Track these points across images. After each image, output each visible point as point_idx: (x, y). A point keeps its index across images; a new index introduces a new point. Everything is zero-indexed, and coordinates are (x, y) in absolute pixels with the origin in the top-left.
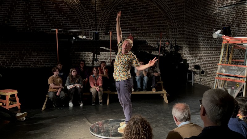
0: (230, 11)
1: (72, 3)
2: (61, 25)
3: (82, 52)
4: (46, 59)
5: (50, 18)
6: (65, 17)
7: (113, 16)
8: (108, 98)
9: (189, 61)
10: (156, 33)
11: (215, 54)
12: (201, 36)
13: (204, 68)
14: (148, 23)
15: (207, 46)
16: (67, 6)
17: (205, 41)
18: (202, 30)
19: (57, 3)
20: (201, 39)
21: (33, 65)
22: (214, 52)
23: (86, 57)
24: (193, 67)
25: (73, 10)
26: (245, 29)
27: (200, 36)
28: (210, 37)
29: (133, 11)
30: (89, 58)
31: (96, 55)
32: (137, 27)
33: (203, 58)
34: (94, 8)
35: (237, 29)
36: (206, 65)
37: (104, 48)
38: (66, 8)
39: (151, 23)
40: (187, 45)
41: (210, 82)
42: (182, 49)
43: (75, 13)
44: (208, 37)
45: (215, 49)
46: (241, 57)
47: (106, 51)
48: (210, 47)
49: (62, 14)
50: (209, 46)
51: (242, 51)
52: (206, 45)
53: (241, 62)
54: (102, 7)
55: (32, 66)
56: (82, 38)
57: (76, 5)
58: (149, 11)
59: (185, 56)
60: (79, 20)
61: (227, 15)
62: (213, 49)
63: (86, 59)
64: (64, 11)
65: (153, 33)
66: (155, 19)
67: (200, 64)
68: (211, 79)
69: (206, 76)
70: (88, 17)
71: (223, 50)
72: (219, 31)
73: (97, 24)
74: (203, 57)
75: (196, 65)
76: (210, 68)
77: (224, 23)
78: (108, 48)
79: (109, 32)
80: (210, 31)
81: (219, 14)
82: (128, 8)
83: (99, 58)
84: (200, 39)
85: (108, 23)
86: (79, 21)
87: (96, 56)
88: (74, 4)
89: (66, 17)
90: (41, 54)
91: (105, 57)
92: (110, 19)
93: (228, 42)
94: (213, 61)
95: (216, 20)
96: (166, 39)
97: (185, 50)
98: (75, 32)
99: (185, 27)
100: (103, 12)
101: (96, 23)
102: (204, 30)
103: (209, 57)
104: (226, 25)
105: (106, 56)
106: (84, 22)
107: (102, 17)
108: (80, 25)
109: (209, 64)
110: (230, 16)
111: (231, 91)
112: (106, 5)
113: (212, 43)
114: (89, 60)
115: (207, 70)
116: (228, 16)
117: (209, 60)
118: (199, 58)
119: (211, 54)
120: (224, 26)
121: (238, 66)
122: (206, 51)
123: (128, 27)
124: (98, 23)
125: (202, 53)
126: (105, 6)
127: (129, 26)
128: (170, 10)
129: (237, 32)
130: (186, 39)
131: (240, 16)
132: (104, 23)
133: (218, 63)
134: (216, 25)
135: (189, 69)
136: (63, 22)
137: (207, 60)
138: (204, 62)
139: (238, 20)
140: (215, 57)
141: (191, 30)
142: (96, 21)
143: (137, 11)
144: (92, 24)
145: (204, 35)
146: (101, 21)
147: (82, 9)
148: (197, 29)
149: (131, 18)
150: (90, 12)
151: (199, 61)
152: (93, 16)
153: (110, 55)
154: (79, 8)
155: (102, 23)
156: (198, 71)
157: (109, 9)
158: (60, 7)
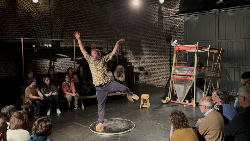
2: (16, 32)
3: (39, 59)
4: (2, 68)
5: (3, 25)
7: (66, 23)
8: (82, 103)
9: (133, 64)
11: (157, 57)
12: (144, 42)
13: (148, 69)
14: (98, 30)
15: (149, 50)
17: (147, 46)
18: (144, 37)
19: (10, 9)
20: (144, 45)
23: (43, 64)
24: (137, 69)
27: (142, 42)
28: (152, 43)
29: (84, 19)
30: (46, 66)
31: (52, 62)
32: (89, 34)
33: (146, 61)
34: (49, 16)
37: (60, 55)
38: (20, 14)
39: (100, 30)
40: (131, 50)
41: (153, 81)
44: (150, 43)
47: (62, 58)
48: (152, 52)
49: (16, 21)
50: (151, 50)
56: (47, 46)
57: (32, 12)
58: (98, 19)
59: (130, 60)
62: (155, 53)
63: (43, 67)
64: (18, 18)
66: (103, 26)
67: (144, 66)
69: (149, 76)
70: (44, 24)
71: (175, 55)
72: (176, 41)
73: (53, 31)
75: (140, 67)
76: (153, 69)
77: (163, 32)
78: (64, 55)
81: (159, 24)
82: (80, 15)
83: (55, 65)
85: (62, 30)
86: (33, 28)
87: (52, 63)
88: (29, 11)
89: (20, 24)
91: (61, 63)
92: (64, 26)
93: (179, 49)
94: (155, 63)
95: (156, 29)
97: (129, 55)
102: (146, 37)
103: (151, 60)
107: (57, 24)
108: (35, 32)
109: (152, 65)
110: (168, 26)
111: (185, 87)
113: (154, 48)
114: (46, 68)
115: (150, 71)
117: (152, 63)
118: (143, 61)
119: (153, 57)
125: (146, 56)
128: (116, 18)
130: (130, 44)
133: (172, 65)
134: (157, 33)
135: (134, 71)
136: (17, 30)
137: (150, 63)
139: (175, 30)
140: (157, 60)
141: (134, 36)
142: (51, 28)
143: (88, 19)
144: (47, 31)
145: (147, 41)
146: (56, 28)
147: (37, 16)
148: (139, 36)
149: (83, 25)
150: (45, 19)
151: (143, 64)
152: (48, 23)
153: (66, 61)
154: (35, 15)
155: (58, 30)
156: (143, 72)
157: (63, 16)
158: (14, 14)
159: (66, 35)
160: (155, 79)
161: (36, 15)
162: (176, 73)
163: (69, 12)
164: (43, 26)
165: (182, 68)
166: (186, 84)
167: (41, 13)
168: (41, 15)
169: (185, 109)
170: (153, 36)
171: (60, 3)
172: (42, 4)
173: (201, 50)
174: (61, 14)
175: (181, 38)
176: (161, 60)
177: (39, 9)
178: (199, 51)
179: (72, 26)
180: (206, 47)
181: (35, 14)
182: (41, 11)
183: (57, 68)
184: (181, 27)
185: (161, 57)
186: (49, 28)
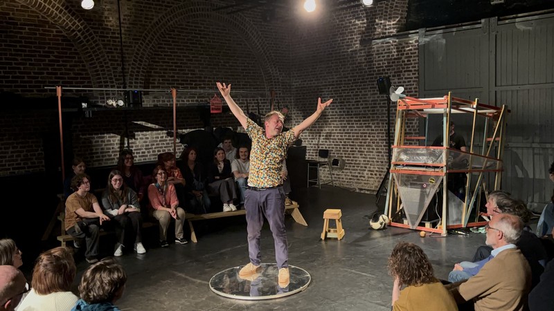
0: (383, 49)
1: (70, 24)
2: (45, 75)
3: (96, 134)
4: (15, 155)
5: (17, 60)
6: (52, 58)
7: (155, 55)
8: (192, 229)
9: (305, 141)
11: (357, 127)
13: (338, 154)
14: (227, 69)
15: (340, 112)
16: (57, 32)
18: (329, 82)
19: (31, 25)
22: (356, 124)
23: (105, 145)
24: (314, 154)
25: (69, 41)
26: (410, 81)
28: (345, 96)
29: (196, 44)
30: (113, 148)
31: (126, 139)
32: (206, 78)
33: (334, 136)
34: (117, 38)
36: (340, 148)
37: (143, 123)
38: (54, 36)
39: (232, 69)
40: (299, 112)
41: (350, 179)
43: (76, 48)
44: (342, 96)
45: (357, 118)
47: (148, 131)
48: (346, 115)
49: (46, 49)
50: (344, 112)
52: (338, 111)
54: (135, 35)
56: (115, 105)
57: (79, 31)
58: (226, 43)
60: (85, 63)
62: (352, 118)
63: (105, 150)
64: (49, 44)
66: (238, 60)
67: (329, 148)
69: (341, 168)
70: (106, 56)
71: (399, 121)
72: (401, 90)
73: (126, 72)
74: (335, 133)
75: (320, 148)
76: (349, 154)
77: (372, 69)
78: (151, 123)
81: (361, 53)
82: (185, 36)
83: (132, 147)
85: (148, 68)
86: (84, 66)
87: (126, 142)
88: (74, 28)
89: (54, 56)
91: (145, 142)
92: (151, 60)
93: (408, 107)
94: (354, 139)
95: (355, 63)
96: (261, 100)
97: (296, 122)
99: (293, 77)
100: (137, 46)
101: (123, 69)
102: (333, 82)
103: (346, 133)
105: (148, 140)
106: (98, 68)
107: (135, 56)
108: (87, 74)
109: (347, 145)
110: (383, 57)
111: (421, 191)
112: (142, 30)
113: (351, 106)
114: (113, 152)
115: (343, 157)
116: (379, 57)
117: (346, 139)
118: (326, 136)
119: (349, 127)
122: (339, 121)
124: (128, 69)
125: (332, 125)
126: (140, 32)
127: (190, 75)
128: (266, 43)
130: (297, 99)
131: (401, 58)
132: (140, 68)
133: (393, 143)
134: (357, 73)
135: (307, 157)
136: (47, 69)
137: (343, 139)
138: (337, 142)
139: (398, 65)
140: (358, 133)
141: (306, 81)
142: (123, 65)
143: (204, 45)
144: (114, 72)
145: (334, 91)
146: (133, 64)
147: (92, 39)
148: (317, 80)
149: (193, 57)
150: (109, 45)
151: (326, 142)
152: (116, 55)
153: (156, 138)
154: (86, 37)
155: (137, 69)
156: (326, 160)
157: (148, 39)
158: (41, 34)
159: (154, 80)
160: (354, 176)
161: (89, 37)
162: (401, 160)
164: (104, 60)
165: (415, 149)
166: (425, 186)
167: (101, 32)
168: (100, 37)
169: (422, 240)
170: (348, 80)
171: (142, 10)
172: (102, 13)
173: (457, 109)
174: (144, 35)
175: (412, 83)
176: (366, 133)
177: (96, 24)
178: (453, 111)
179: (168, 59)
180: (468, 103)
181: (87, 34)
182: (101, 27)
183: (137, 153)
184: (411, 59)
185: (366, 127)
186: (118, 64)
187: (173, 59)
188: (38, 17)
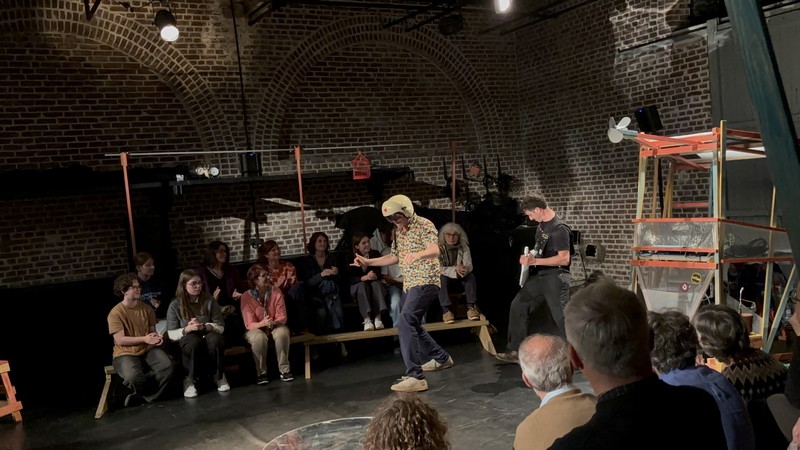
0: (653, 60)
1: (166, 66)
3: (208, 218)
4: (92, 250)
5: (96, 120)
6: (145, 114)
7: (297, 100)
8: (307, 358)
10: (438, 141)
11: (621, 191)
12: (575, 141)
13: (594, 237)
14: (411, 114)
15: (594, 168)
16: (150, 78)
17: (586, 154)
18: (575, 121)
19: (115, 71)
20: (576, 151)
21: (51, 275)
22: (619, 187)
23: (223, 234)
25: (168, 89)
26: (699, 111)
27: (570, 142)
28: (600, 142)
29: (361, 80)
30: (234, 238)
31: (253, 224)
32: (377, 129)
33: (586, 208)
34: (236, 80)
35: (677, 111)
36: (597, 227)
37: (279, 200)
38: (146, 83)
39: (419, 114)
40: (534, 173)
42: (519, 185)
43: (178, 97)
44: (595, 143)
45: (619, 176)
46: (700, 195)
47: (286, 211)
48: (603, 173)
49: (136, 103)
50: (600, 168)
51: (699, 175)
52: (591, 167)
53: (700, 209)
55: (47, 278)
56: (207, 175)
57: (179, 74)
58: (408, 76)
60: (192, 119)
61: (643, 71)
62: (613, 177)
64: (140, 95)
65: (428, 141)
66: (430, 99)
67: (580, 227)
68: (618, 270)
69: (600, 260)
70: (220, 108)
71: (642, 176)
72: (626, 121)
73: (251, 128)
74: (588, 203)
76: (611, 237)
77: (638, 96)
78: (291, 200)
79: (291, 150)
80: (598, 122)
81: (620, 71)
82: (342, 70)
83: (263, 235)
84: (573, 149)
85: (284, 121)
86: (190, 123)
87: (253, 228)
88: (171, 70)
89: (148, 112)
90: (75, 237)
91: (282, 228)
92: (290, 109)
93: (655, 152)
94: (617, 212)
95: (612, 89)
96: (468, 157)
97: (530, 188)
98: (182, 158)
99: (524, 118)
100: (266, 90)
101: (246, 123)
102: (581, 121)
103: (604, 202)
104: (646, 103)
105: (287, 225)
106: (209, 124)
107: (264, 105)
108: (195, 134)
109: (607, 222)
111: (680, 297)
112: (272, 66)
113: (609, 159)
114: (234, 243)
115: (601, 241)
117: (605, 212)
118: (575, 208)
119: (609, 192)
120: (640, 104)
121: (693, 219)
122: (592, 183)
123: (348, 131)
124: (254, 123)
125: (583, 191)
126: (270, 69)
127: (351, 127)
128: (474, 69)
129: (679, 120)
130: (529, 153)
131: (682, 73)
132: (271, 122)
133: (634, 217)
136: (138, 130)
137: (600, 213)
138: (591, 218)
139: (677, 86)
140: (623, 202)
141: (540, 123)
142: (246, 118)
143: (373, 80)
144: (232, 129)
145: (583, 135)
146: (261, 116)
147: (198, 84)
148: (559, 120)
149: (356, 100)
150: (224, 90)
152: (235, 104)
153: (299, 221)
154: (190, 81)
155: (267, 123)
157: (283, 77)
158: (128, 83)
159: (297, 137)
160: (620, 273)
161: (194, 82)
163: (305, 64)
164: (218, 112)
166: (685, 288)
167: (211, 73)
168: (210, 79)
171: (271, 37)
172: (213, 46)
174: (275, 72)
177: (203, 63)
179: (317, 105)
181: (190, 77)
182: (211, 66)
186: (238, 118)
187: (326, 105)
188: (124, 59)
